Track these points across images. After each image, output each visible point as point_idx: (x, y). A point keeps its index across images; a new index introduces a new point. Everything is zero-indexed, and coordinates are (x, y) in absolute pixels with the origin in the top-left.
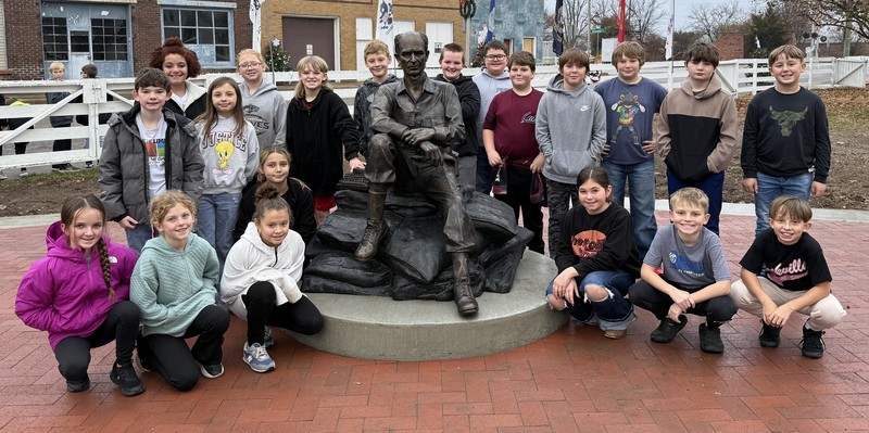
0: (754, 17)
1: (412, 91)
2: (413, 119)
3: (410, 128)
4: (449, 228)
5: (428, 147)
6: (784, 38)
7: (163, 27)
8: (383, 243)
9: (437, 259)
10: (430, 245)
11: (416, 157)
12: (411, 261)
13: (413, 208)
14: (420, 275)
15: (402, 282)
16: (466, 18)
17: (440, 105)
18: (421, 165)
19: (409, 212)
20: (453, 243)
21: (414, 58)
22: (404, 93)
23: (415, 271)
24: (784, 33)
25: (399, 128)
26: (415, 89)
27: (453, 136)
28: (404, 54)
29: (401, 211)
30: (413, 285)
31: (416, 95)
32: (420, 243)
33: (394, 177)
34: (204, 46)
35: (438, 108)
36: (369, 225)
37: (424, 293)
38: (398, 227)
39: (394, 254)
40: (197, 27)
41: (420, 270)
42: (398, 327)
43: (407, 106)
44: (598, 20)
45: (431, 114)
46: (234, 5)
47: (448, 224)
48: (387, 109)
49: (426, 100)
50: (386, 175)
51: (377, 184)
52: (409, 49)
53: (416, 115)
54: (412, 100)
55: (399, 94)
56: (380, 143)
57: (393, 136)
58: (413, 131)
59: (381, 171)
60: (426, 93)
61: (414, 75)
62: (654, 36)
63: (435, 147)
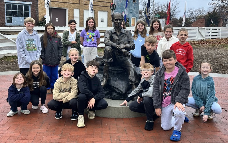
0: (209, 13)
1: (117, 32)
2: (117, 42)
3: (118, 44)
4: (131, 77)
5: (124, 51)
6: (219, 20)
7: (6, 10)
8: (108, 81)
9: (126, 87)
10: (123, 82)
11: (118, 54)
12: (118, 87)
13: (117, 71)
14: (121, 92)
15: (114, 94)
16: (112, 10)
17: (126, 37)
18: (120, 57)
19: (115, 72)
20: (131, 81)
21: (119, 21)
22: (115, 33)
23: (119, 90)
24: (219, 19)
25: (115, 44)
26: (118, 32)
27: (131, 47)
28: (115, 20)
29: (113, 72)
30: (119, 95)
31: (118, 34)
32: (120, 81)
33: (113, 60)
34: (20, 18)
35: (126, 38)
36: (104, 76)
37: (122, 97)
38: (112, 76)
39: (112, 85)
40: (18, 11)
41: (121, 90)
42: (116, 107)
43: (116, 37)
44: (156, 12)
45: (123, 40)
46: (31, 3)
47: (130, 75)
48: (109, 38)
49: (122, 35)
50: (110, 60)
51: (107, 62)
52: (117, 18)
53: (119, 40)
54: (117, 35)
55: (113, 33)
56: (108, 49)
57: (113, 47)
58: (119, 45)
59: (108, 58)
60: (122, 33)
61: (118, 27)
62: (175, 19)
63: (126, 51)
